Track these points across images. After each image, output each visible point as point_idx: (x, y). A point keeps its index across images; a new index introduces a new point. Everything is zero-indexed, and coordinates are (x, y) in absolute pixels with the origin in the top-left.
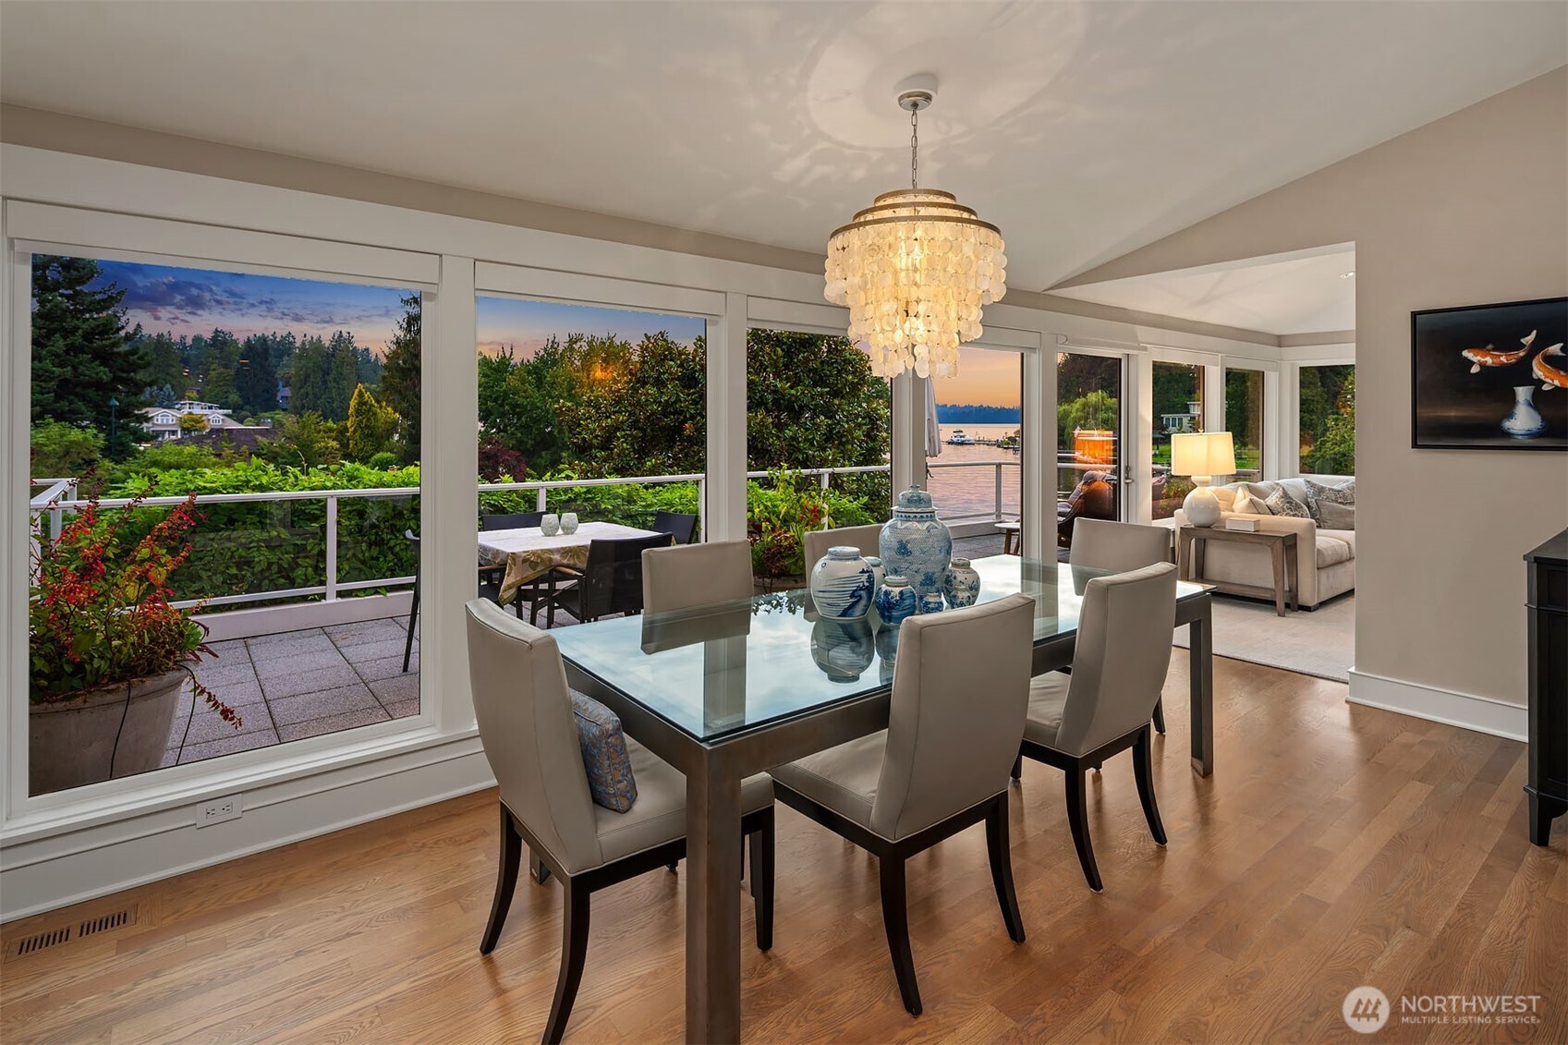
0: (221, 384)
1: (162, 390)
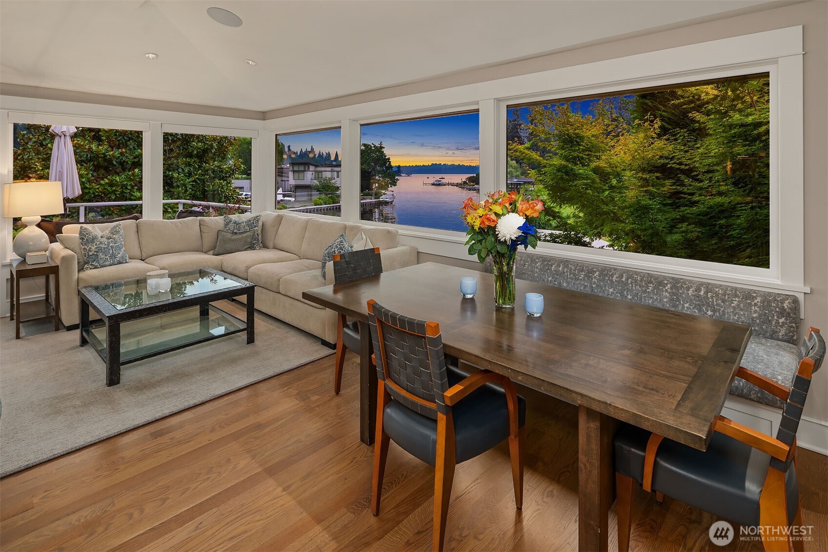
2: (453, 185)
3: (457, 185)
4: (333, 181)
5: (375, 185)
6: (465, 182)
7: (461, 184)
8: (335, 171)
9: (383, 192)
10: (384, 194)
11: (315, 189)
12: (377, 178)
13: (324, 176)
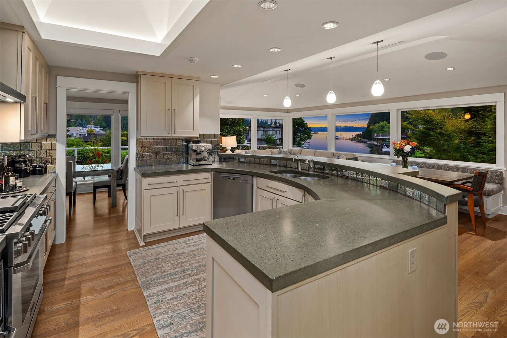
0: (100, 120)
1: (82, 122)
2: (346, 139)
3: (350, 139)
4: (274, 136)
5: (298, 139)
6: (355, 138)
7: (352, 139)
8: (274, 131)
9: (303, 143)
10: (304, 144)
11: (263, 141)
12: (299, 134)
13: (268, 134)
